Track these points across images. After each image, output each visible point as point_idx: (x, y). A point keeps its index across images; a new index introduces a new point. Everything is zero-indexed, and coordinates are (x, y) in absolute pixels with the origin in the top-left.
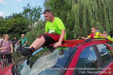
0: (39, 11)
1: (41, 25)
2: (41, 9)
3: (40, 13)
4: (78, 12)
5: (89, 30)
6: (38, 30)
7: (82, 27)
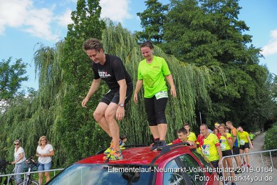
0: (16, 72)
1: (23, 110)
2: (23, 66)
3: (20, 77)
5: (143, 124)
6: (11, 122)
7: (130, 118)
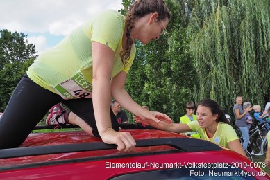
4: (224, 31)
